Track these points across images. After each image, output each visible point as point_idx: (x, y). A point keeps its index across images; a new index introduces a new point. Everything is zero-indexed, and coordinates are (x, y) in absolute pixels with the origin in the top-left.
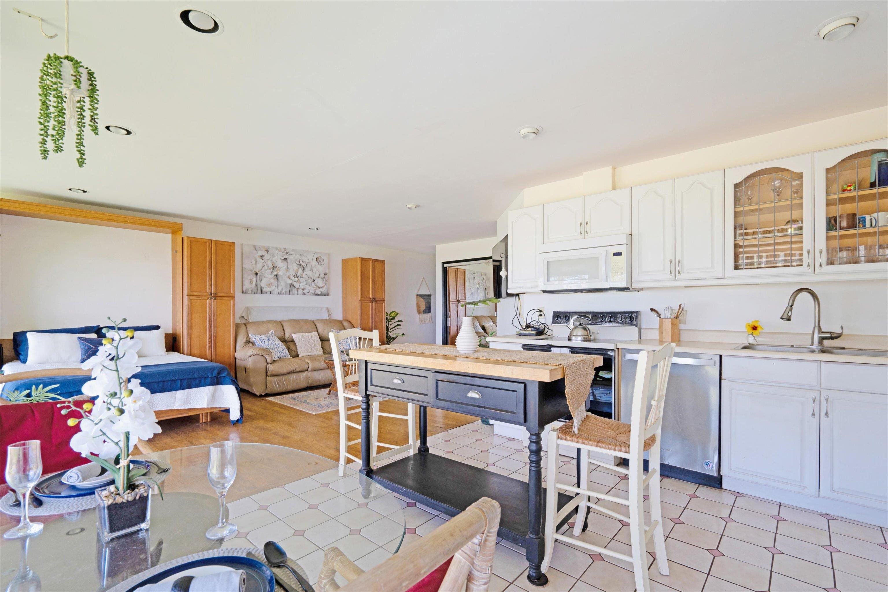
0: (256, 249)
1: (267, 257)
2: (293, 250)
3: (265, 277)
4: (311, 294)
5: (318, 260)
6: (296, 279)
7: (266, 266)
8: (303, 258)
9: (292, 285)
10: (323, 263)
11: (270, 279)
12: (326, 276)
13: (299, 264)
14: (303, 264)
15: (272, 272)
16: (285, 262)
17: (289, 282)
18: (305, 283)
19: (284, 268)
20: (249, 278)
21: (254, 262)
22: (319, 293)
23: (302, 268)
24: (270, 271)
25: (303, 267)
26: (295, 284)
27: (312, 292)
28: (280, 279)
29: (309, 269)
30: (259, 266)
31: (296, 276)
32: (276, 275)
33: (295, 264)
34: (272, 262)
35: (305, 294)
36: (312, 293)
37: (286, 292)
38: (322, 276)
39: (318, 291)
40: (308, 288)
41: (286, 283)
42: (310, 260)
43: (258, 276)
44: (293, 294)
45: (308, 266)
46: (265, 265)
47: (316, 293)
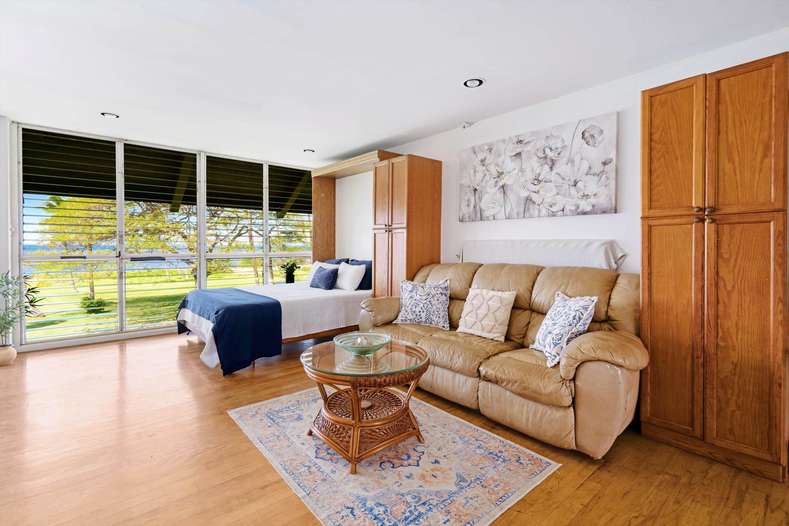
0: (475, 152)
1: (490, 159)
2: (532, 134)
3: (486, 193)
4: (569, 213)
5: (586, 135)
6: (536, 188)
7: (488, 176)
8: (553, 143)
9: (528, 200)
10: (600, 139)
11: (494, 194)
12: (608, 168)
13: (543, 156)
14: (550, 154)
15: (497, 182)
16: (518, 161)
17: (524, 194)
18: (555, 191)
19: (516, 171)
20: (466, 198)
21: (472, 172)
22: (589, 208)
23: (550, 163)
24: (493, 181)
25: (552, 161)
26: (535, 197)
27: (569, 208)
28: (509, 193)
29: (565, 160)
30: (480, 176)
31: (536, 182)
32: (503, 187)
33: (536, 159)
34: (497, 165)
35: (554, 214)
36: (571, 211)
37: (518, 214)
38: (598, 168)
39: (585, 206)
40: (561, 201)
41: (519, 197)
42: (568, 142)
43: (477, 192)
44: (531, 217)
45: (562, 155)
46: (487, 173)
47: (579, 210)
